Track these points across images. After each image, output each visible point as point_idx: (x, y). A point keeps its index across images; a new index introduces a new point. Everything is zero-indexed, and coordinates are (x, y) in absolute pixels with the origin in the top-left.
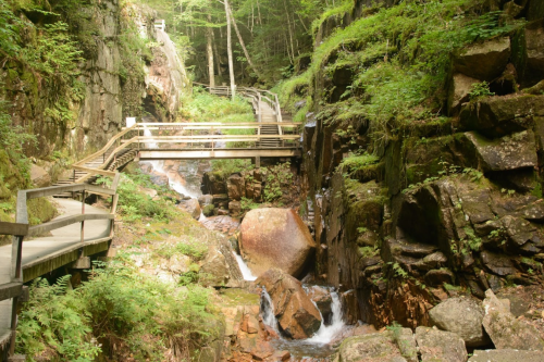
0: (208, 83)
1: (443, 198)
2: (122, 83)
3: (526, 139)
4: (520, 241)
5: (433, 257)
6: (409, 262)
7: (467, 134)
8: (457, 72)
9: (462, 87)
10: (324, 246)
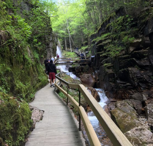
0: (65, 48)
1: (130, 72)
2: (53, 50)
3: (147, 59)
4: (148, 80)
5: (128, 84)
6: (123, 85)
7: (133, 58)
8: (130, 46)
9: (131, 49)
10: (98, 82)
